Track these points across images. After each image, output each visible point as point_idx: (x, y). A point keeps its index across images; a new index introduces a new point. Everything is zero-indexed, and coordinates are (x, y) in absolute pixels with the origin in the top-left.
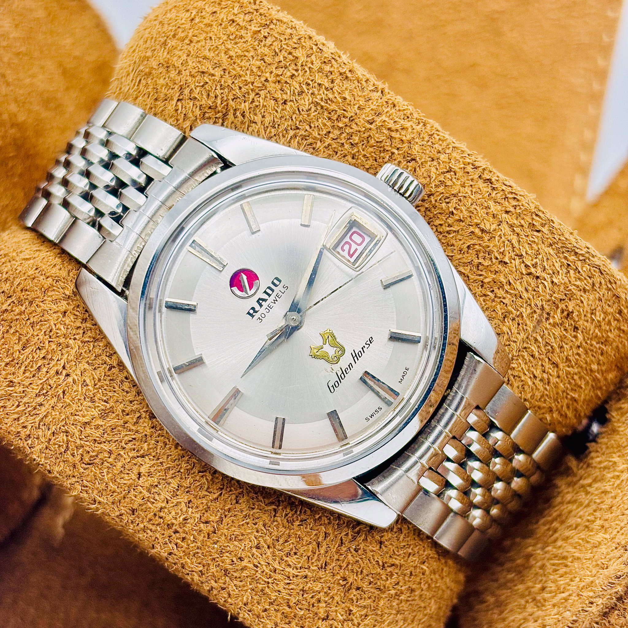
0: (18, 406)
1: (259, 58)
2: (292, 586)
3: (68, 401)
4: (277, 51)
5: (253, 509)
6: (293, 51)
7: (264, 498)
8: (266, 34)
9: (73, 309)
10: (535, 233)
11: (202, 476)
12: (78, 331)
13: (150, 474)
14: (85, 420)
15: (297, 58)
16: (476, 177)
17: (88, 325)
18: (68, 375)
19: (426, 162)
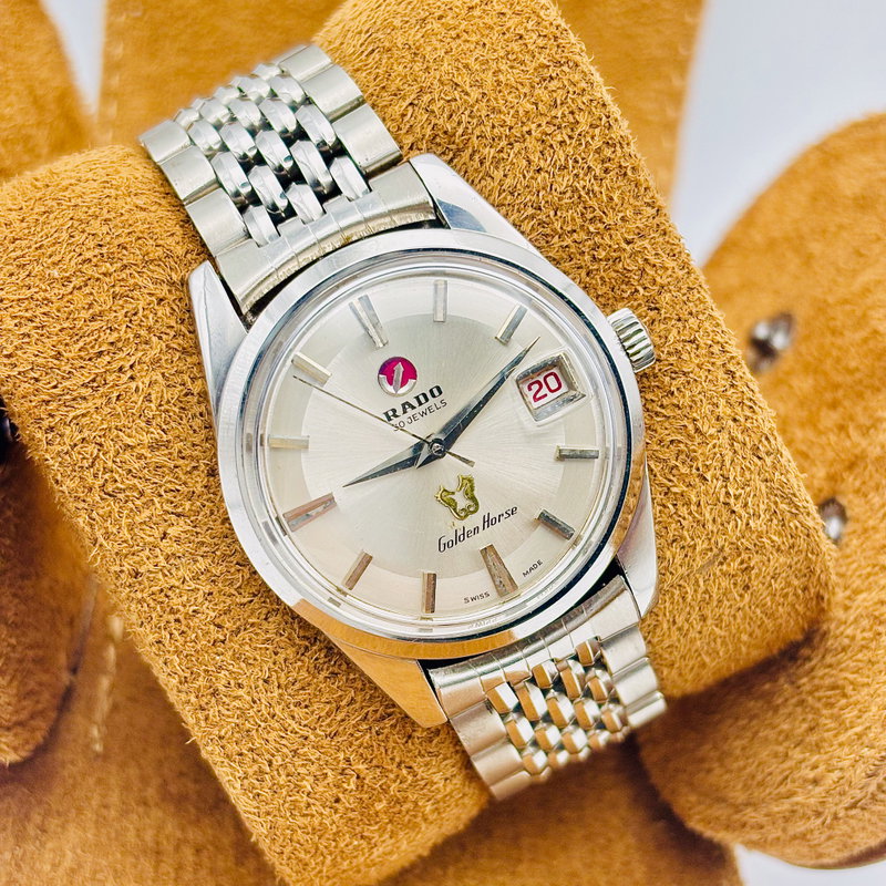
0: (55, 387)
1: (533, 100)
2: (284, 742)
3: (119, 410)
4: (559, 102)
5: (281, 635)
6: (577, 111)
7: (300, 628)
8: (554, 75)
9: (174, 300)
10: (755, 459)
11: (239, 571)
12: (168, 331)
13: (178, 540)
14: (129, 441)
15: (578, 122)
16: (719, 363)
17: (183, 329)
18: (132, 378)
19: (670, 319)
